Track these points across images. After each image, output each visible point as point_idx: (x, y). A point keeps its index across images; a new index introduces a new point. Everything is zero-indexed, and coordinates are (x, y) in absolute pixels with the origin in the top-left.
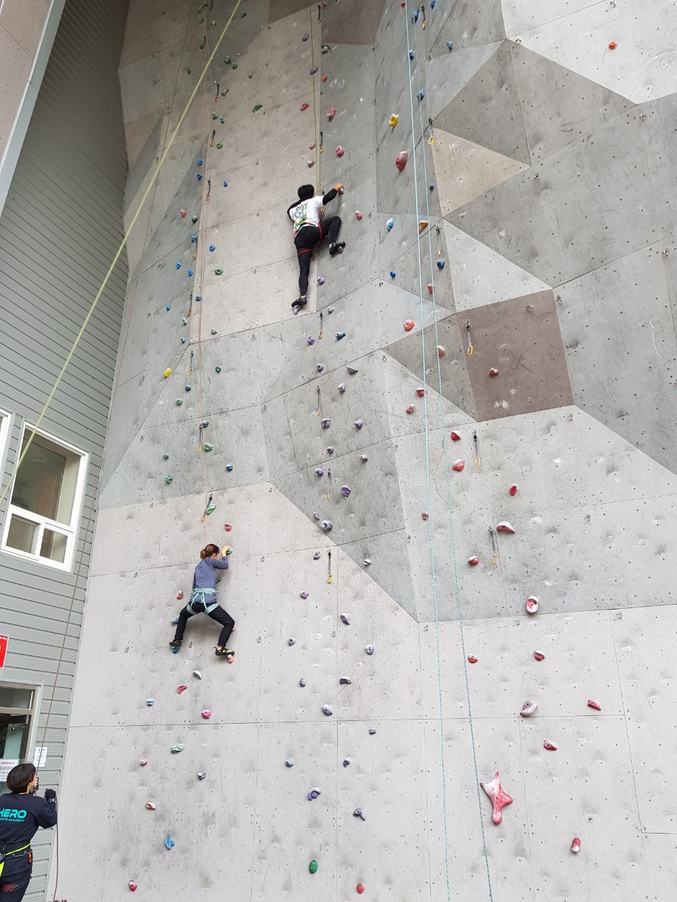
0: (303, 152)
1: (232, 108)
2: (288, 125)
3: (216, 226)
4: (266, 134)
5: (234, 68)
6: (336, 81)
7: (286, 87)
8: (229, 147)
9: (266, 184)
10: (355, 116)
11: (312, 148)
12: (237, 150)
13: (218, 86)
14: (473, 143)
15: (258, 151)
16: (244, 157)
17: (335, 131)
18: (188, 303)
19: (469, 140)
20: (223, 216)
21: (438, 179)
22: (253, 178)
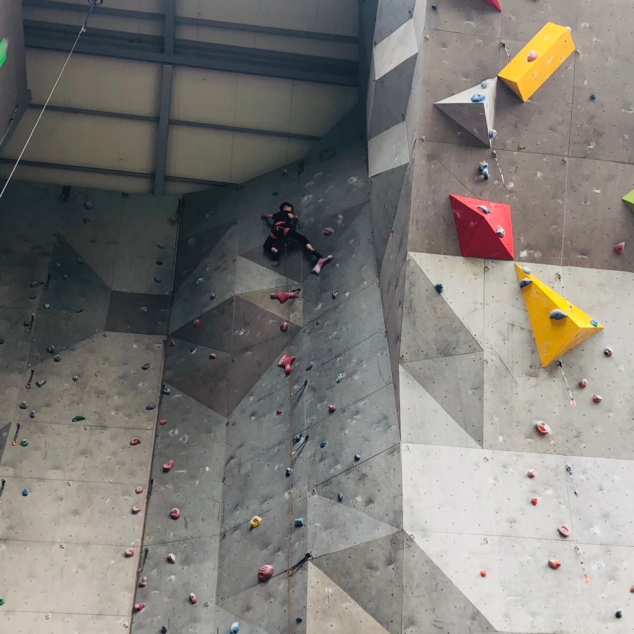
0: (126, 493)
1: (48, 405)
2: (114, 454)
4: (84, 453)
5: (56, 360)
6: (177, 432)
7: (117, 409)
8: (36, 449)
9: (78, 513)
10: (197, 483)
11: (138, 493)
12: (45, 458)
13: (33, 371)
14: (349, 597)
15: (72, 470)
16: (53, 468)
17: (170, 486)
19: (347, 592)
20: (15, 530)
21: (308, 615)
22: (62, 499)
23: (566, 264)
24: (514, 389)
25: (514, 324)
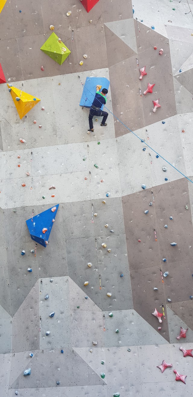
23: (25, 79)
24: (12, 129)
25: (9, 106)
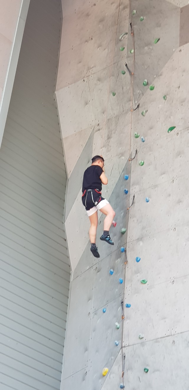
1: (151, 128)
3: (140, 239)
5: (152, 89)
9: (180, 202)
12: (156, 169)
13: (138, 105)
15: (173, 170)
16: (162, 174)
18: (120, 308)
20: (146, 229)
22: (170, 195)
